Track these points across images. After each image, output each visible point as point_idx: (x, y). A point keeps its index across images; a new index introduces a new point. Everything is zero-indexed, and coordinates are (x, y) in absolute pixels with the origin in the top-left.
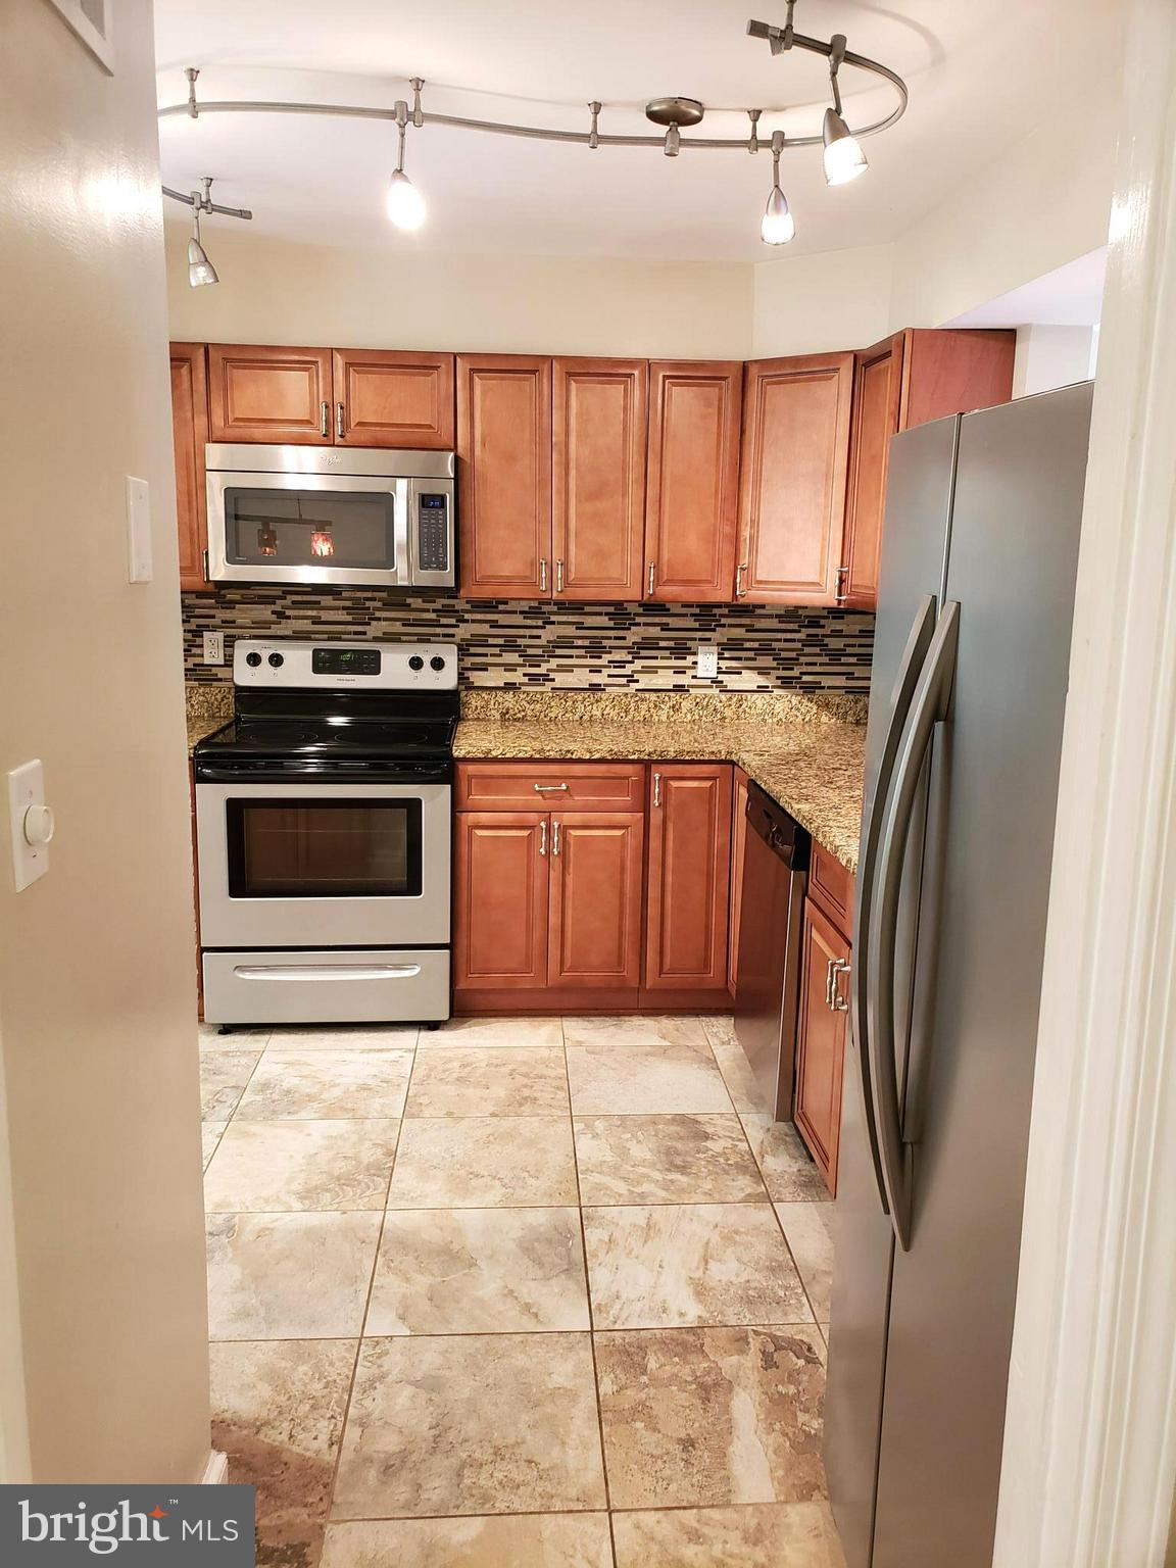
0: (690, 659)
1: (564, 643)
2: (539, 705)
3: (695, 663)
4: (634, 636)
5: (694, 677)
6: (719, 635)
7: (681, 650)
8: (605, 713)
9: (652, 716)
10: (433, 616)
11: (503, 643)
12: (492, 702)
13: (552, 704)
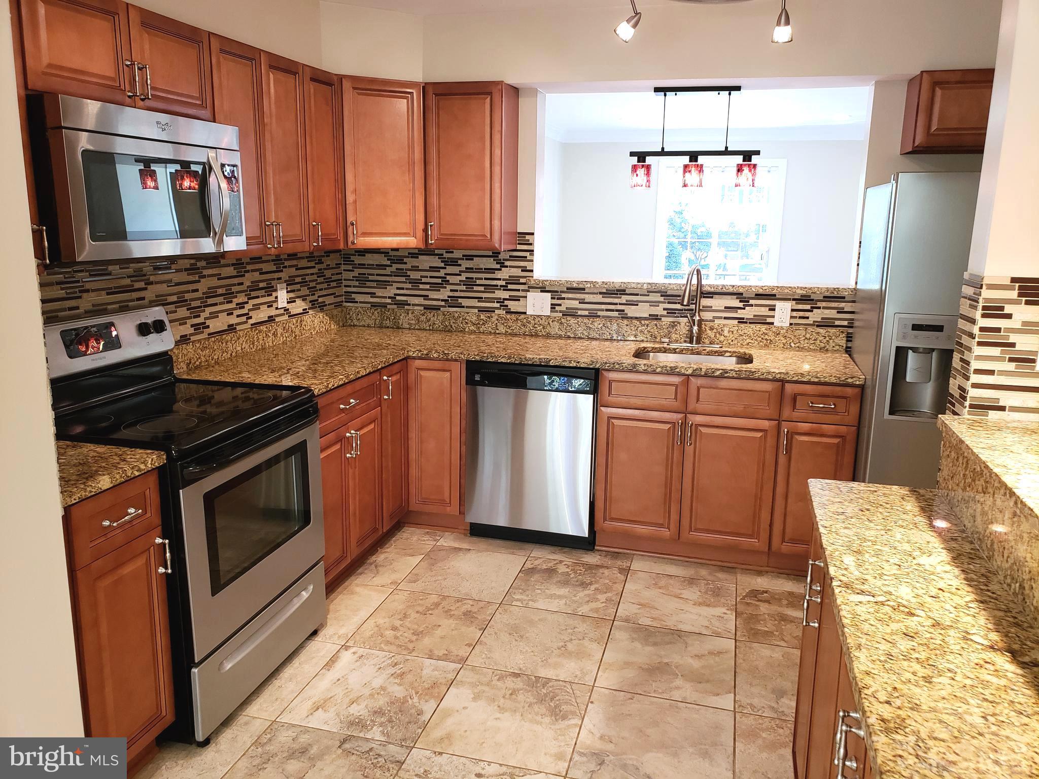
0: (274, 294)
1: (211, 293)
2: (208, 350)
3: (276, 297)
4: (247, 281)
5: (277, 308)
6: (284, 275)
7: (270, 290)
8: (243, 347)
9: (265, 344)
10: (127, 281)
11: (176, 299)
12: (180, 355)
13: (215, 348)
